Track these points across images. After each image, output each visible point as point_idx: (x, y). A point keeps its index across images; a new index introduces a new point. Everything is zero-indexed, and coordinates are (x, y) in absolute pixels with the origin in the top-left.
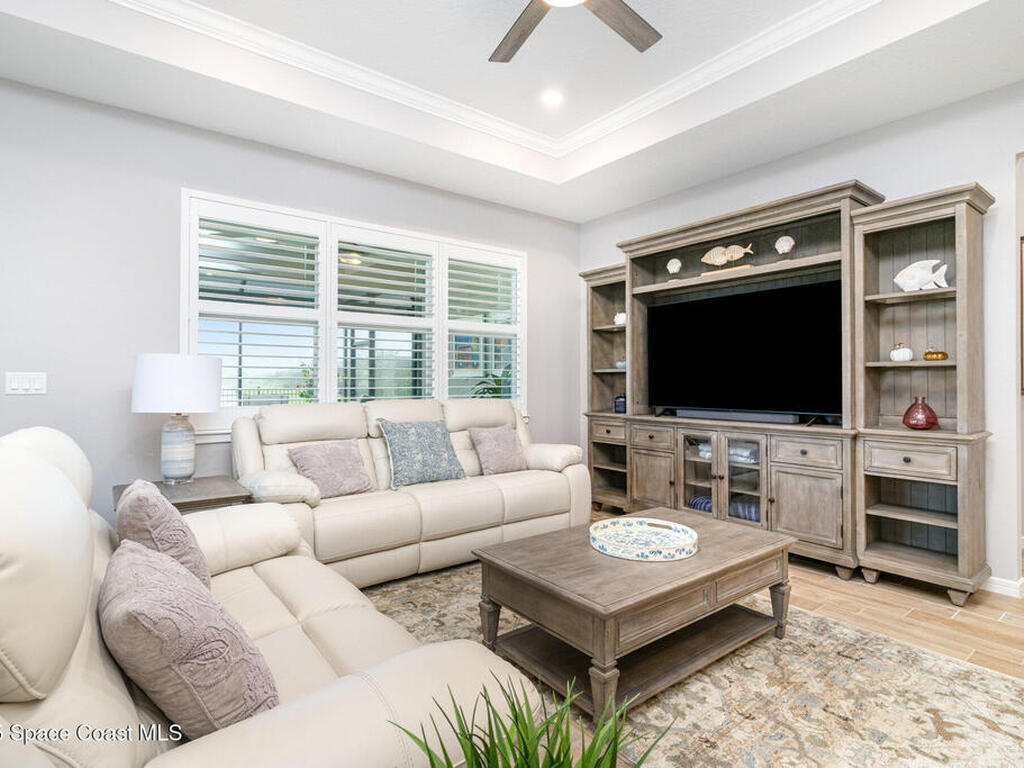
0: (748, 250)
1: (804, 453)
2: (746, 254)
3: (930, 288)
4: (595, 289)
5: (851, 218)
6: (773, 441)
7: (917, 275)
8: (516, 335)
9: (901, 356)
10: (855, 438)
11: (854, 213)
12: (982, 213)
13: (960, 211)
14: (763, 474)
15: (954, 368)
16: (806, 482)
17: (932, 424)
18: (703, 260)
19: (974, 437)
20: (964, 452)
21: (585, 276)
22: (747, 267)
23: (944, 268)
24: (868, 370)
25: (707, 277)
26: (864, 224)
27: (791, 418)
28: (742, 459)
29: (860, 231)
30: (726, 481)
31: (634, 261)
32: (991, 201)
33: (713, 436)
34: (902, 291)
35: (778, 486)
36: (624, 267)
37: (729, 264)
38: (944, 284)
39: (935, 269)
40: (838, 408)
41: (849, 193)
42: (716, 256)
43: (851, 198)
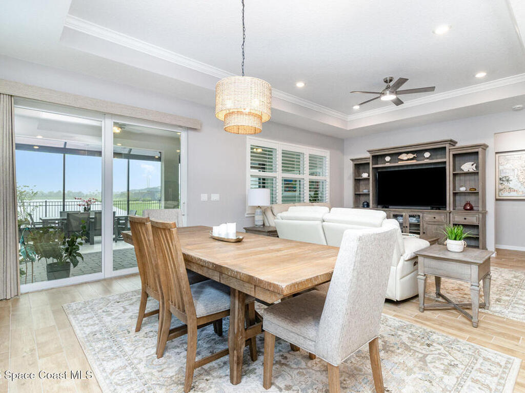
0: (415, 155)
1: (434, 218)
2: (414, 157)
3: (471, 170)
4: (355, 165)
5: (449, 149)
6: (425, 215)
7: (468, 167)
8: (326, 180)
9: (463, 189)
10: (450, 213)
11: (450, 148)
12: (485, 150)
13: (480, 150)
14: (421, 225)
15: (478, 193)
16: (436, 226)
17: (472, 209)
18: (399, 157)
19: (483, 212)
20: (481, 216)
21: (352, 160)
22: (415, 161)
23: (475, 165)
24: (453, 193)
25: (400, 163)
26: (453, 151)
27: (429, 208)
28: (413, 221)
29: (452, 153)
30: (408, 228)
31: (372, 156)
32: (487, 147)
33: (404, 214)
34: (463, 171)
35: (426, 228)
36: (369, 158)
37: (408, 160)
38: (475, 169)
39: (472, 165)
40: (445, 204)
41: (449, 142)
42: (404, 157)
43: (450, 144)
